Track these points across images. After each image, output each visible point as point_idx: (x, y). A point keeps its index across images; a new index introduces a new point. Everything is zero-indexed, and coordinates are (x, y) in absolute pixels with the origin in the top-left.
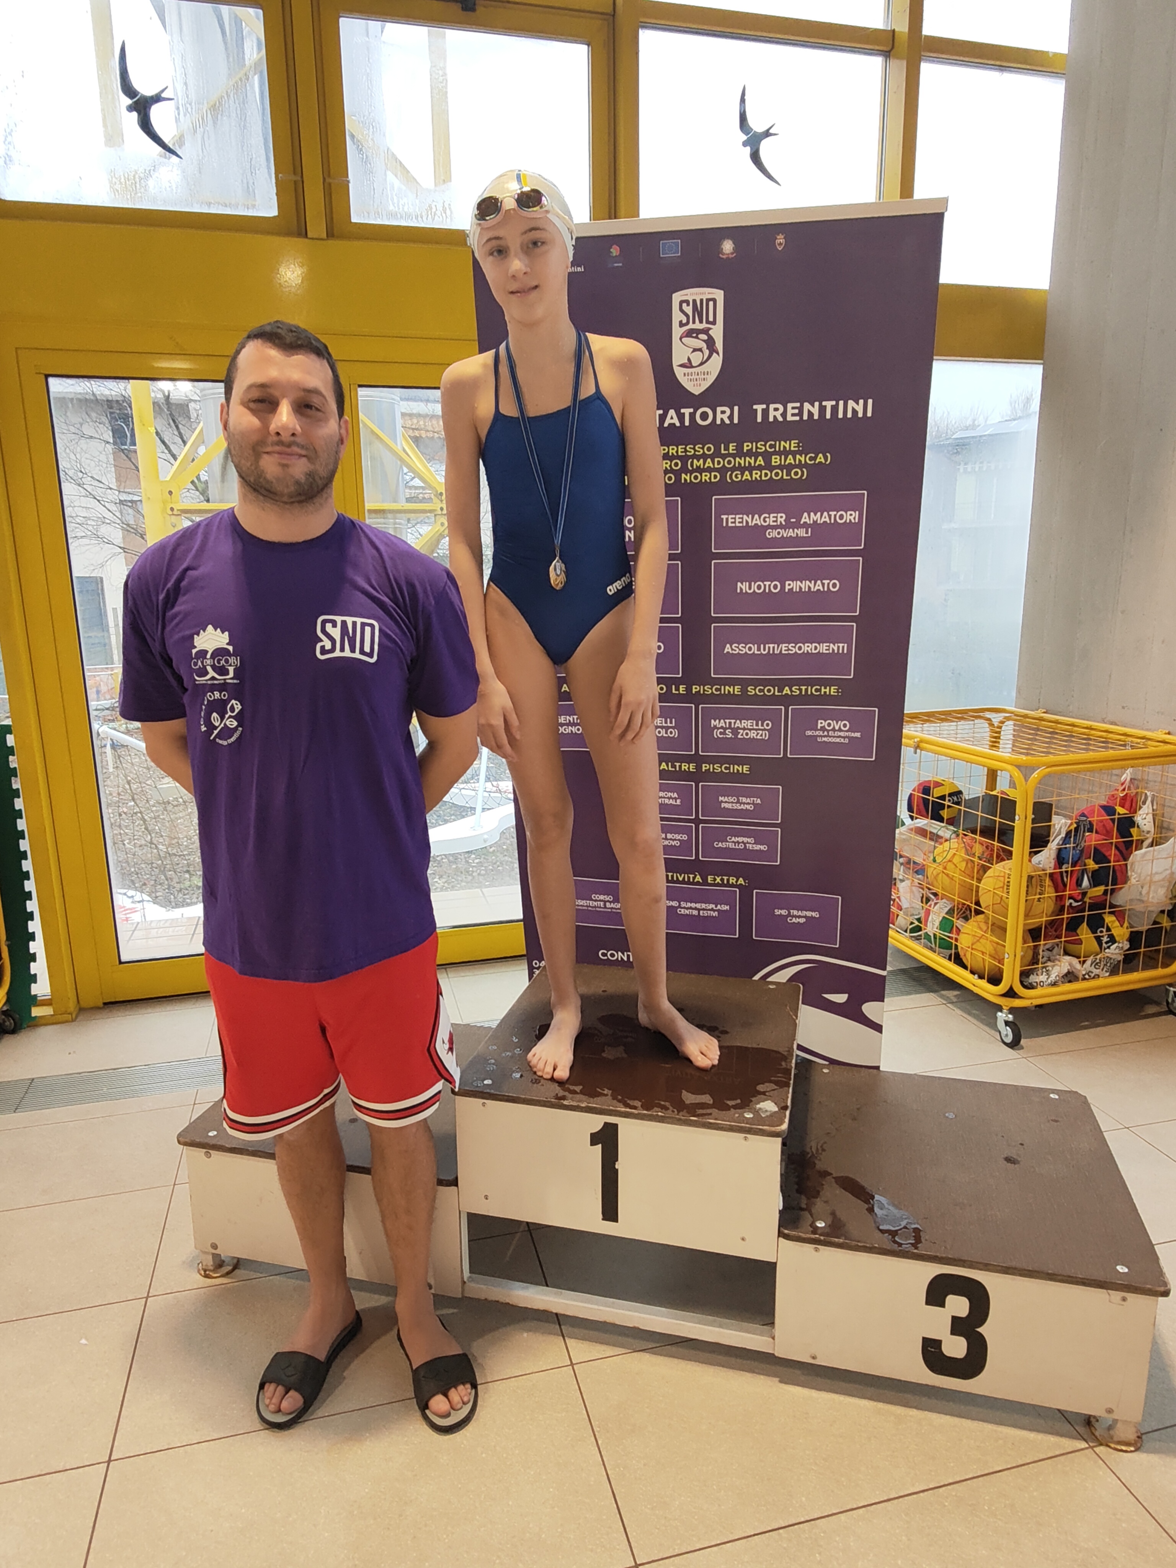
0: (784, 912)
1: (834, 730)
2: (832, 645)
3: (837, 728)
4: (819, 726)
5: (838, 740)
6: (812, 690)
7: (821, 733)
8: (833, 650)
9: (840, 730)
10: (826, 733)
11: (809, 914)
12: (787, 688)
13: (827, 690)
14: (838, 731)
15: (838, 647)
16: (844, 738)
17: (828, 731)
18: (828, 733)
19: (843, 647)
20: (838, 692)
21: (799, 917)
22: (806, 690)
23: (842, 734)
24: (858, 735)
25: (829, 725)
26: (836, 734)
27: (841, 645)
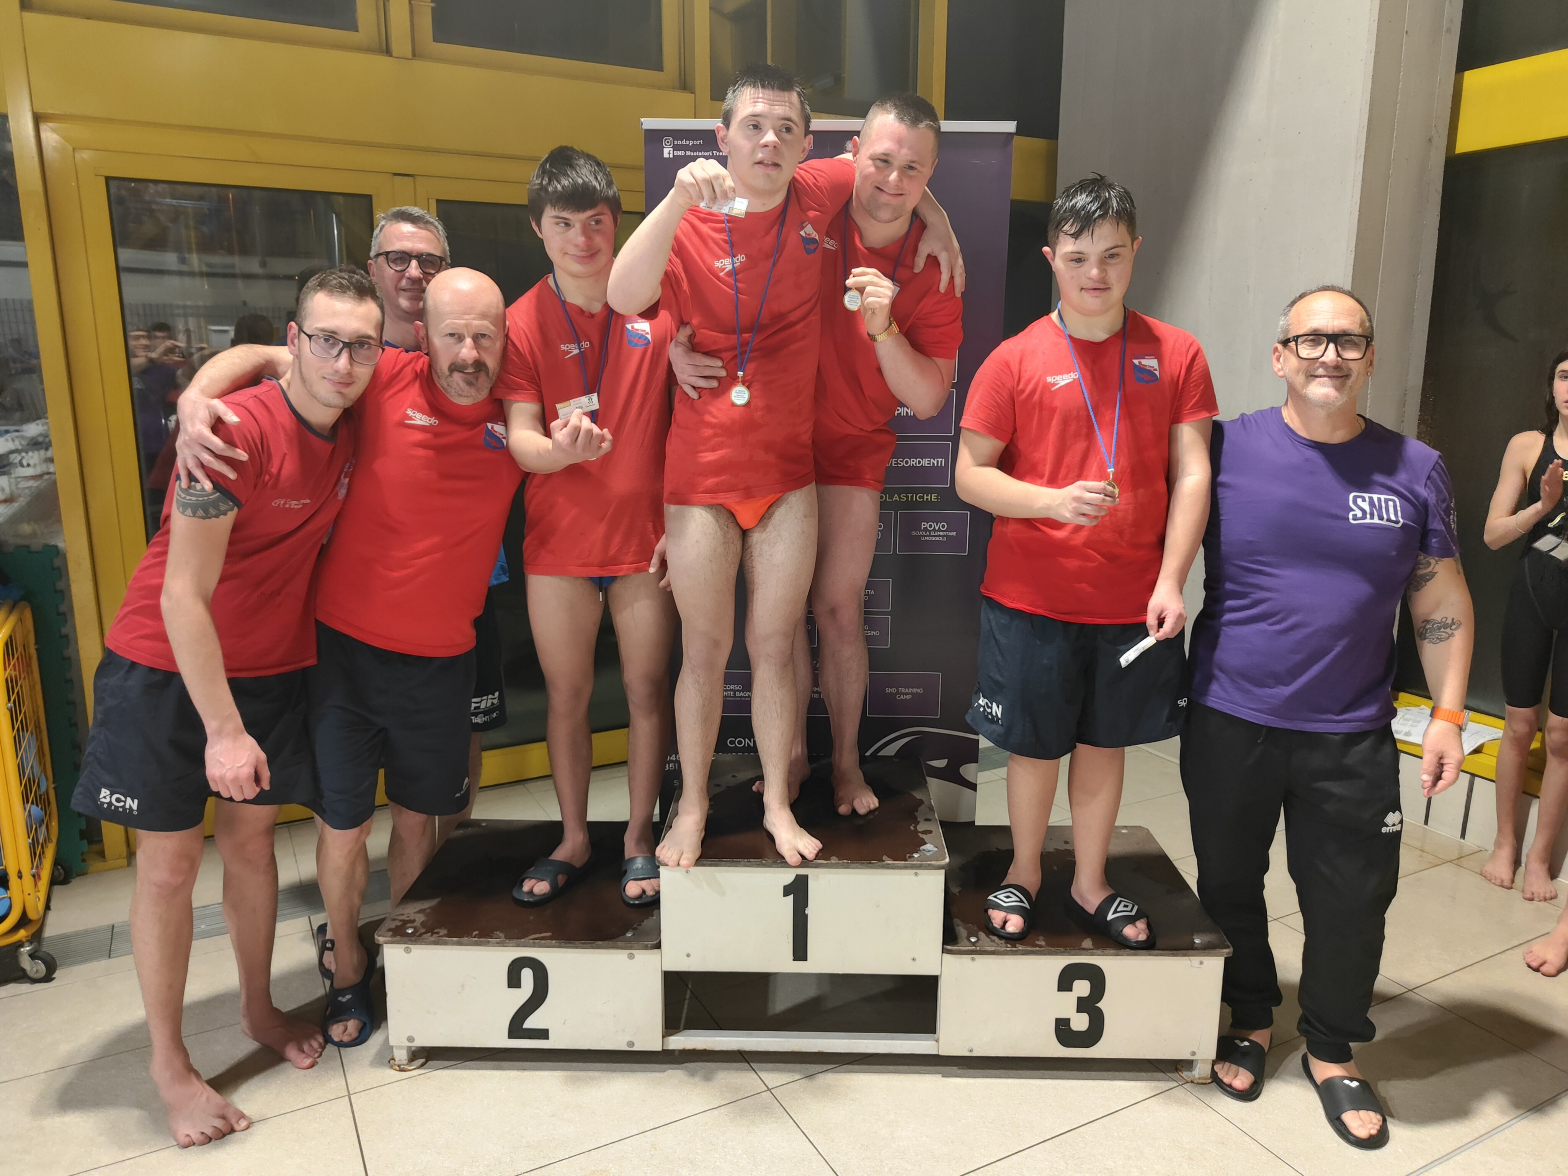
0: (893, 690)
1: (934, 530)
2: (932, 460)
3: (937, 528)
4: (923, 527)
5: (938, 539)
6: (917, 497)
7: (924, 533)
8: (933, 464)
9: (939, 530)
10: (928, 533)
11: (914, 690)
12: (896, 495)
13: (929, 497)
14: (937, 531)
15: (938, 461)
16: (943, 536)
17: (930, 531)
18: (930, 533)
19: (941, 461)
20: (937, 499)
21: (907, 694)
22: (912, 497)
23: (941, 533)
24: (954, 534)
25: (931, 526)
26: (937, 533)
27: (940, 460)
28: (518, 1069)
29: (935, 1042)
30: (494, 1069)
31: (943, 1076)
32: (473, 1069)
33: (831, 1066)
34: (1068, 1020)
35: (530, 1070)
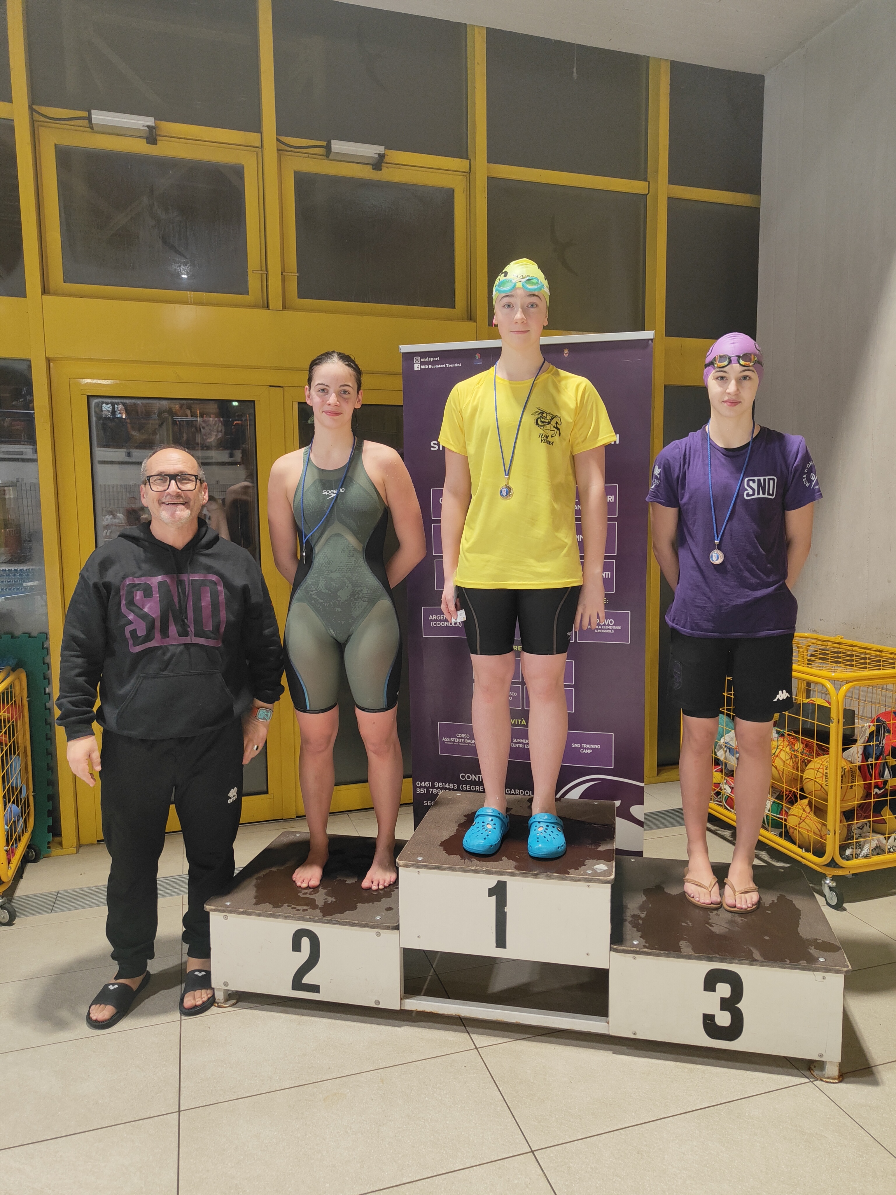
0: (578, 746)
11: (594, 746)
21: (588, 749)
28: (298, 1014)
29: (607, 1024)
30: (282, 1013)
31: (613, 1053)
32: (268, 1011)
33: (526, 1036)
34: (713, 1016)
35: (307, 1016)
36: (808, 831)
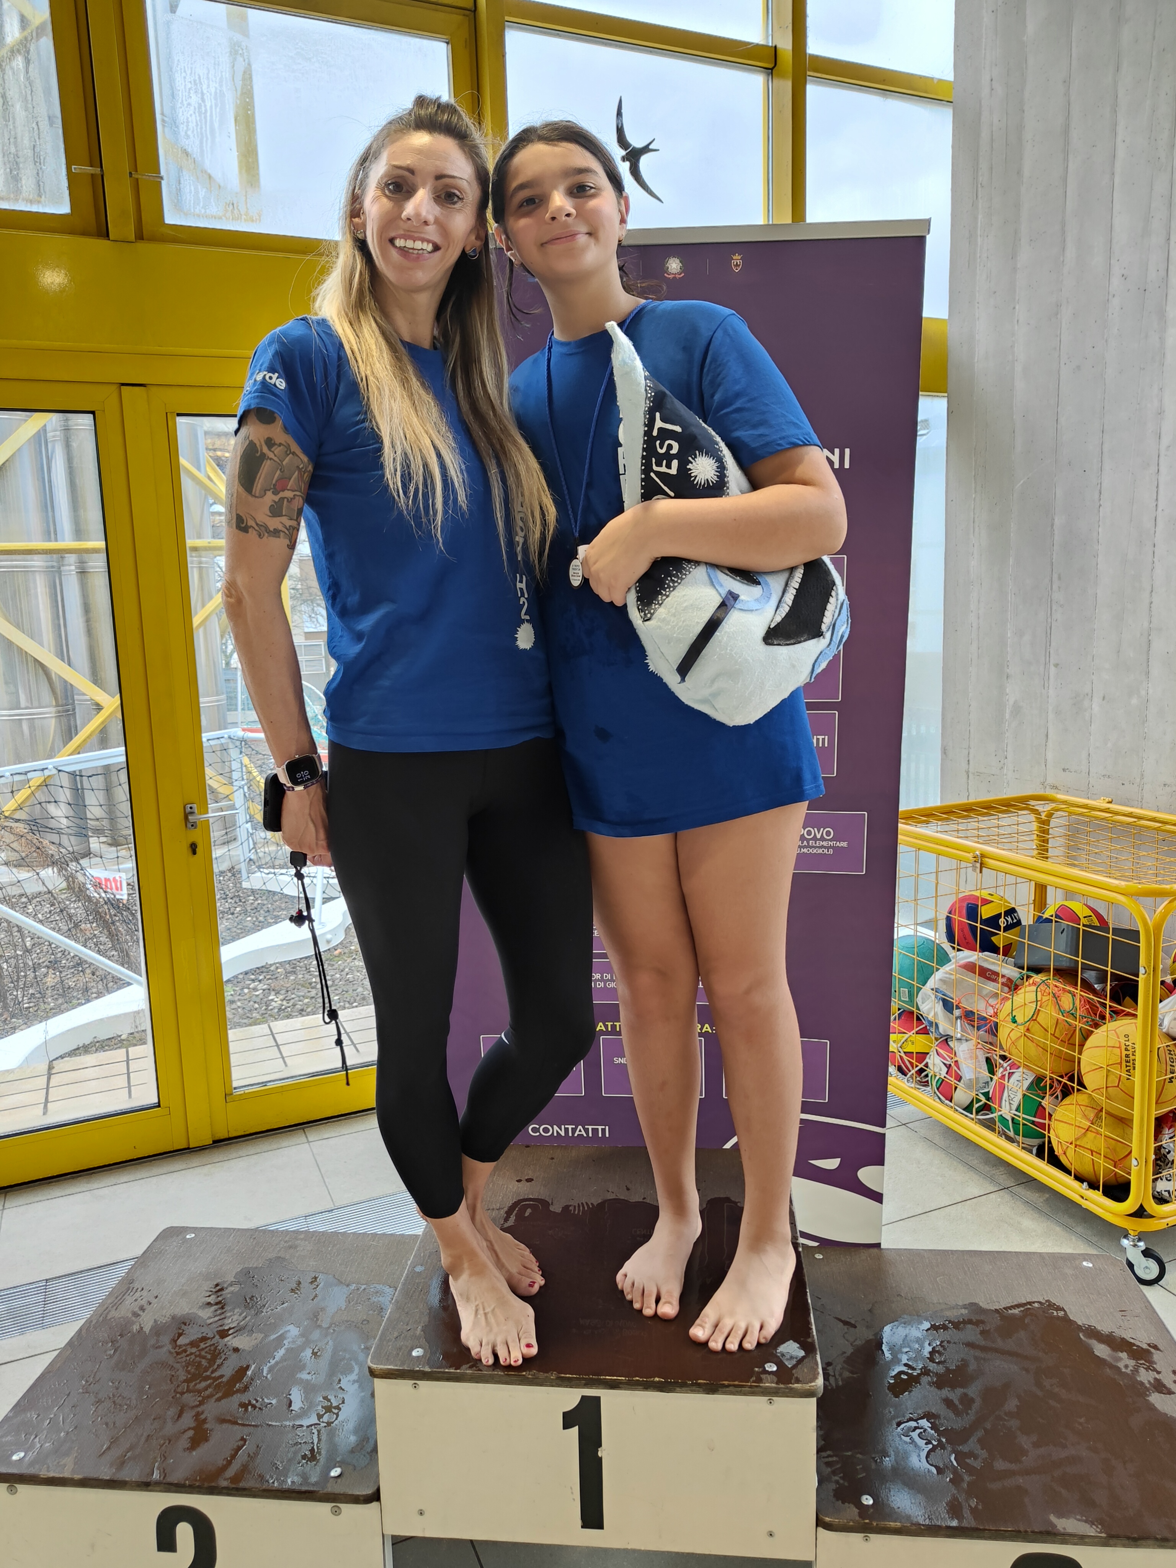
3: (819, 836)
5: (820, 851)
14: (819, 840)
16: (828, 848)
18: (808, 843)
19: (823, 740)
23: (825, 843)
24: (844, 844)
26: (819, 843)
27: (821, 737)
36: (1092, 1151)
